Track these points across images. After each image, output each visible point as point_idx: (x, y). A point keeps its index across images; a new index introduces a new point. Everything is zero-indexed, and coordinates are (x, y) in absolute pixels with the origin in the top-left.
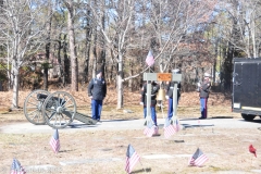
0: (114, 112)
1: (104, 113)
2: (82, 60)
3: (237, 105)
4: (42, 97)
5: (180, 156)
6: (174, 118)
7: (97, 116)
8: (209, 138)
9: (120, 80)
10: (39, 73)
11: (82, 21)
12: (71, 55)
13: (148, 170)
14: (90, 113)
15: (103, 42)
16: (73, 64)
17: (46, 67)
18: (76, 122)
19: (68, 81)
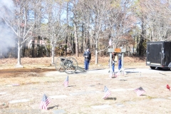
0: (94, 66)
1: (90, 66)
2: (80, 44)
3: (148, 63)
4: (63, 60)
5: (129, 89)
6: (122, 69)
7: (87, 68)
8: (140, 79)
9: (96, 52)
10: (63, 50)
11: (80, 29)
12: (76, 42)
13: (115, 99)
14: (84, 66)
15: (89, 36)
16: (77, 46)
17: (66, 47)
18: (78, 71)
19: (75, 52)
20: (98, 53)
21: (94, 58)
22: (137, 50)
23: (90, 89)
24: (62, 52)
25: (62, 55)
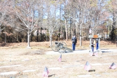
0: (79, 47)
2: (69, 32)
5: (104, 64)
6: (99, 49)
8: (112, 56)
10: (57, 36)
11: (69, 22)
12: (66, 31)
13: (94, 71)
15: (75, 26)
16: (67, 34)
17: (59, 34)
19: (65, 38)
20: (82, 39)
21: (79, 42)
22: (110, 36)
23: (76, 63)
24: (57, 38)
25: (57, 40)
